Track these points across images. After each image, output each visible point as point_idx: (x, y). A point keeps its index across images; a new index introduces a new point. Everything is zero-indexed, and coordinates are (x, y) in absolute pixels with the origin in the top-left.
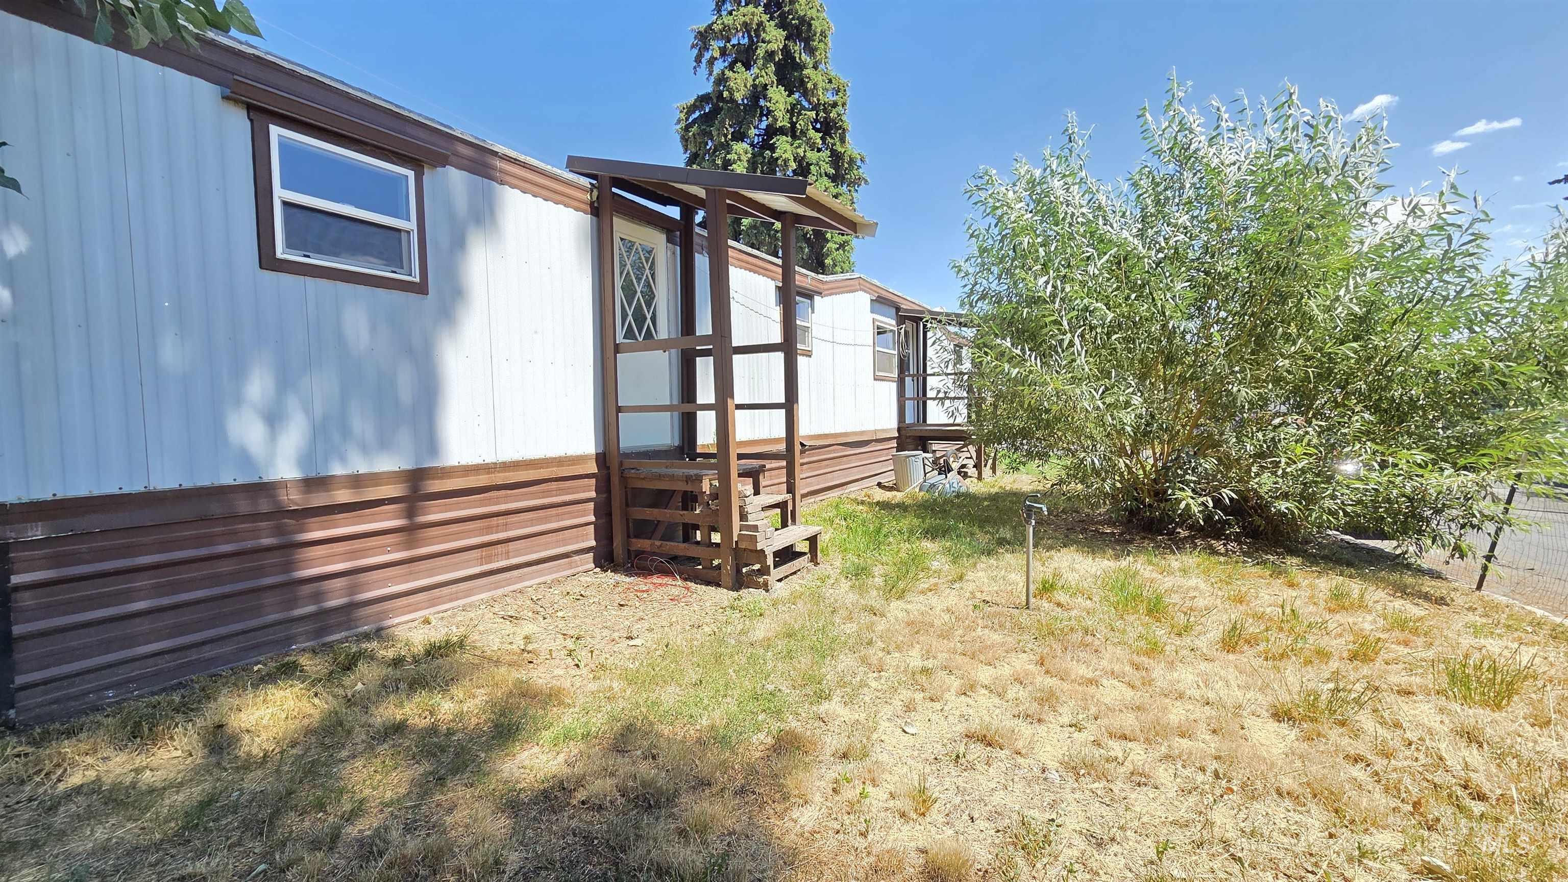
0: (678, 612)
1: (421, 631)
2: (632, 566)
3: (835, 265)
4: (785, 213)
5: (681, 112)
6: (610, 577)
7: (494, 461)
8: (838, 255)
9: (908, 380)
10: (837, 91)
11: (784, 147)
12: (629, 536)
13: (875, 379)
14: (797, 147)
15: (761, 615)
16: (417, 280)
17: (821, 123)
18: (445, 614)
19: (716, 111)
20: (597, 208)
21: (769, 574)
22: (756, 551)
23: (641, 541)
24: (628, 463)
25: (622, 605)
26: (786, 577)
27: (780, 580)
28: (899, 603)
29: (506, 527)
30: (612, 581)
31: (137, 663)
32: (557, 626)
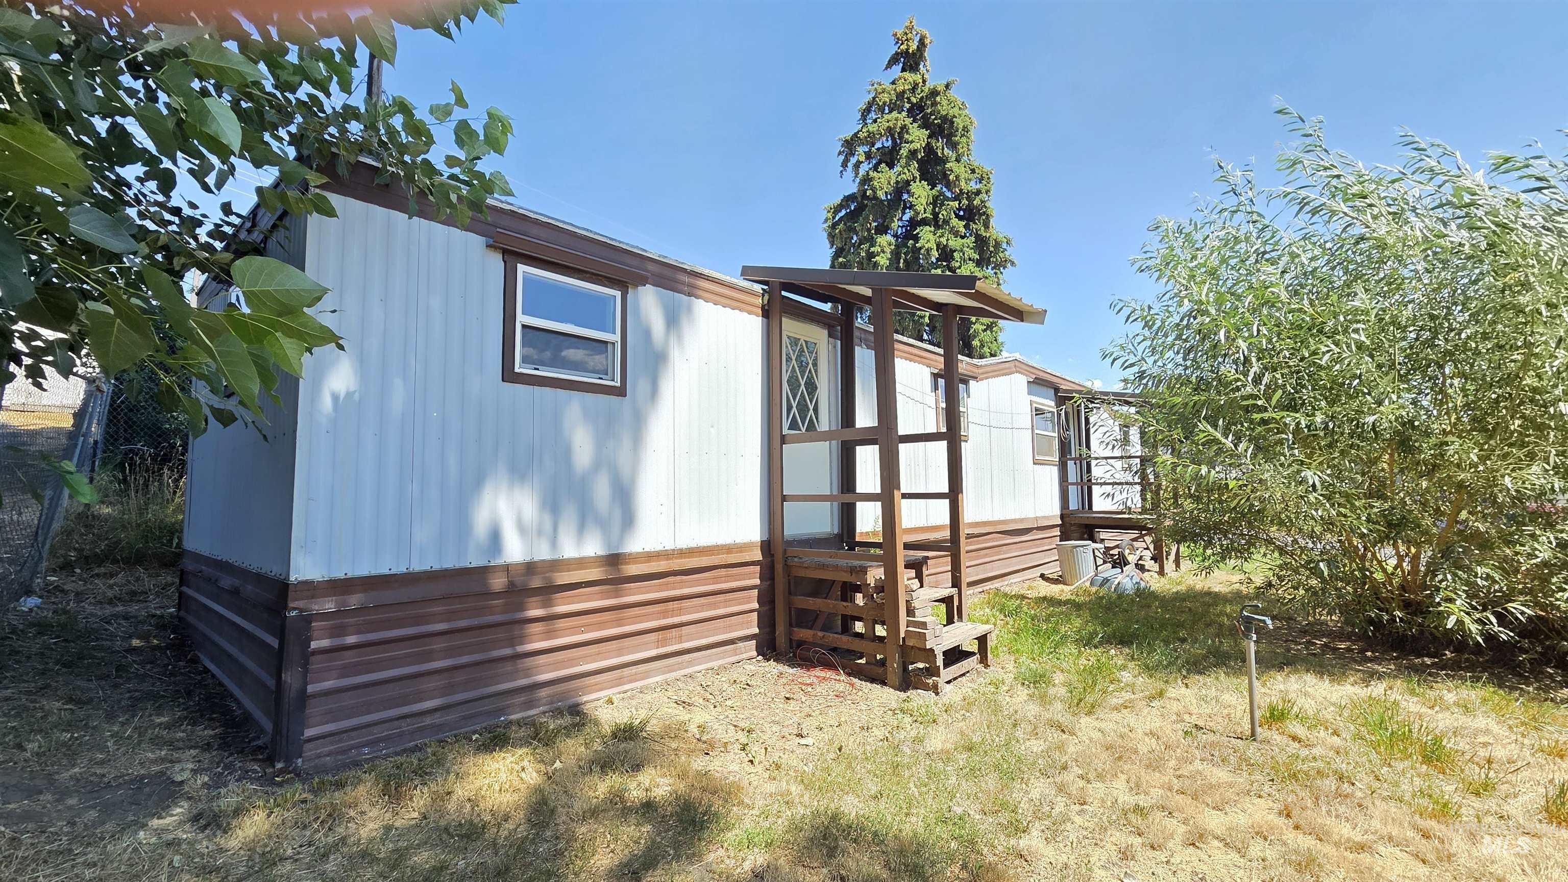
0: (846, 711)
1: (605, 711)
2: (795, 656)
3: (982, 346)
4: (946, 305)
5: (829, 212)
6: (773, 667)
7: (673, 548)
8: (987, 336)
9: (1070, 464)
10: (981, 180)
11: (927, 237)
12: (791, 625)
13: (1034, 463)
14: (940, 237)
15: (934, 721)
16: (618, 384)
17: (964, 210)
18: (625, 695)
19: (861, 209)
20: (768, 311)
21: (939, 676)
22: (925, 650)
23: (804, 630)
24: (792, 551)
25: (788, 699)
26: (955, 679)
27: (949, 682)
28: (1088, 719)
29: (680, 612)
30: (775, 671)
31: (387, 725)
32: (727, 717)
